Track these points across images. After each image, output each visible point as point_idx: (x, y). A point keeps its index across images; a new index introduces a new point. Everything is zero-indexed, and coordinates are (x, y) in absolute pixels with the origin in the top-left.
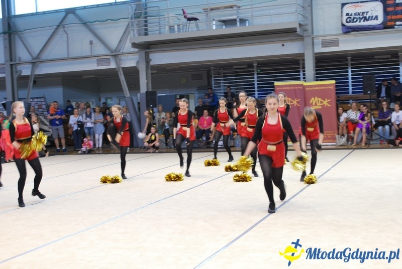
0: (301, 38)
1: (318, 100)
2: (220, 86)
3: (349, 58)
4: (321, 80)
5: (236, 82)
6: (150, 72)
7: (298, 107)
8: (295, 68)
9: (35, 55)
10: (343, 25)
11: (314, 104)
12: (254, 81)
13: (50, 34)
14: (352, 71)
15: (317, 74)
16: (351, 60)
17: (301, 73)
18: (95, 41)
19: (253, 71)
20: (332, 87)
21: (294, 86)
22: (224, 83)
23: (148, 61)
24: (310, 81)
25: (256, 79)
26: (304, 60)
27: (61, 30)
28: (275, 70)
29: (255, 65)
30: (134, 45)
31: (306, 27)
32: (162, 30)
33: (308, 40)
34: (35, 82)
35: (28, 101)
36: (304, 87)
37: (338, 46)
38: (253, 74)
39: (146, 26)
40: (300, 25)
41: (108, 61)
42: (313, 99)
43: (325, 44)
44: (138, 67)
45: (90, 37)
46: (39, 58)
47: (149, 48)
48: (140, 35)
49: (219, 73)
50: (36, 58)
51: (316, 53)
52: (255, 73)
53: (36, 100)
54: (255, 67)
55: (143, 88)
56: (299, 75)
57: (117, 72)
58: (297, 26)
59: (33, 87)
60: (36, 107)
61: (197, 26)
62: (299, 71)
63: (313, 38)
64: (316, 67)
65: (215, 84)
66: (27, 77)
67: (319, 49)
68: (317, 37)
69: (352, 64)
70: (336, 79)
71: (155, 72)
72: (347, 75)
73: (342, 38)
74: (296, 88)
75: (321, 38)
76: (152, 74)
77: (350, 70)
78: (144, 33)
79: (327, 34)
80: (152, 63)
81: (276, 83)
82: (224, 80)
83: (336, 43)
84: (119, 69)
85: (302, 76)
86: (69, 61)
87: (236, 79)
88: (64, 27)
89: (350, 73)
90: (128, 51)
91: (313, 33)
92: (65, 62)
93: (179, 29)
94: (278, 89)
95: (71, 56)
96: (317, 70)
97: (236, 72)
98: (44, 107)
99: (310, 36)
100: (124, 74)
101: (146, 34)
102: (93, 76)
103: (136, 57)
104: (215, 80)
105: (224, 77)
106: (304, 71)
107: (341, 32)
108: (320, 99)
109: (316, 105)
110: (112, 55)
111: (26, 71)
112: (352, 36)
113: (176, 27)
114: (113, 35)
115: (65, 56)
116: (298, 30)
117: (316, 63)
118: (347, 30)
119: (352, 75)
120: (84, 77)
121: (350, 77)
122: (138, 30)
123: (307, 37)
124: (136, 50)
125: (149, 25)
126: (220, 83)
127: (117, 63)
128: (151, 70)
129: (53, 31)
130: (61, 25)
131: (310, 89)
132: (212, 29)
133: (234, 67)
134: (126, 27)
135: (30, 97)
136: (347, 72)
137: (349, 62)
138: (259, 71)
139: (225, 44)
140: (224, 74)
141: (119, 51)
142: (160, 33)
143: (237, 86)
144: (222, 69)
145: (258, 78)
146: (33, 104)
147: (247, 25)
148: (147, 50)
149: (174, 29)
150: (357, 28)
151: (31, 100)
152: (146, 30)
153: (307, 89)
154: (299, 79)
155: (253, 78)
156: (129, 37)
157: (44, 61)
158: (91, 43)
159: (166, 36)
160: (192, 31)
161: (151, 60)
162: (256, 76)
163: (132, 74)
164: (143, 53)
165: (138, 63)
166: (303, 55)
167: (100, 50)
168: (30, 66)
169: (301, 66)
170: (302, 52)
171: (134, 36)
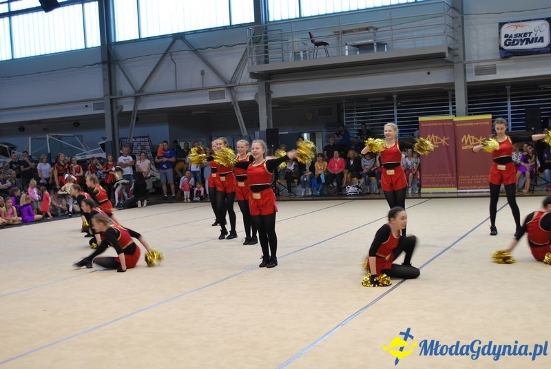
0: (450, 64)
1: (471, 139)
2: (353, 123)
3: (508, 88)
4: (474, 114)
5: (372, 118)
6: (271, 106)
7: (447, 147)
8: (443, 101)
9: (138, 88)
10: (501, 48)
11: (466, 143)
12: (393, 116)
13: (156, 64)
14: (512, 104)
15: (469, 107)
16: (511, 90)
17: (450, 107)
18: (208, 71)
19: (393, 104)
20: (488, 123)
21: (442, 121)
22: (358, 119)
23: (268, 93)
24: (461, 115)
25: (395, 114)
26: (454, 91)
27: (168, 58)
28: (419, 102)
29: (395, 96)
30: (253, 75)
31: (456, 51)
32: (286, 57)
33: (459, 67)
34: (137, 119)
35: (131, 141)
36: (454, 123)
37: (496, 73)
38: (393, 108)
39: (266, 52)
40: (449, 49)
41: (222, 94)
42: (465, 136)
43: (479, 71)
44: (256, 100)
45: (202, 66)
46: (143, 91)
47: (270, 79)
48: (259, 63)
49: (352, 107)
50: (139, 92)
51: (468, 83)
52: (395, 107)
53: (138, 140)
54: (395, 99)
55: (263, 126)
56: (448, 108)
57: (233, 106)
58: (445, 50)
59: (136, 124)
60: (139, 148)
61: (327, 52)
62: (448, 104)
63: (465, 65)
64: (469, 99)
65: (346, 119)
66: (129, 113)
67: (473, 78)
68: (470, 63)
69: (511, 95)
70: (492, 114)
71: (277, 106)
72: (507, 108)
73: (499, 64)
74: (445, 124)
75: (475, 65)
76: (273, 108)
77: (509, 102)
78: (263, 61)
79: (481, 59)
80: (273, 96)
81: (421, 119)
82: (358, 115)
83: (493, 70)
84: (235, 103)
85: (451, 110)
86: (178, 95)
87: (372, 114)
88: (171, 55)
89: (509, 106)
90: (245, 82)
91: (464, 58)
92: (173, 95)
93: (305, 55)
94: (423, 125)
95: (179, 88)
96: (469, 103)
97: (372, 106)
98: (148, 147)
99: (461, 62)
100: (241, 109)
101: (267, 62)
102: (204, 112)
103: (255, 88)
104: (346, 116)
105: (357, 111)
106: (454, 104)
107: (499, 57)
108: (473, 137)
109: (468, 143)
110: (227, 87)
111: (128, 106)
112: (511, 61)
113: (302, 53)
114: (228, 64)
115: (173, 89)
116: (447, 55)
117: (468, 94)
118: (506, 55)
119: (512, 108)
120: (193, 113)
121: (509, 110)
122: (257, 57)
123: (458, 63)
124: (255, 80)
125: (269, 51)
126: (353, 119)
127: (232, 97)
128: (273, 103)
129: (158, 60)
130: (168, 52)
131: (461, 125)
132: (345, 55)
133: (370, 100)
134: (242, 54)
135: (132, 136)
136: (506, 104)
137: (509, 93)
138: (399, 104)
139: (359, 73)
140: (357, 108)
141: (235, 82)
142: (283, 61)
143: (372, 122)
144: (355, 102)
145: (398, 112)
146: (135, 144)
147: (386, 50)
148: (268, 81)
149: (299, 55)
150: (518, 52)
151: (134, 140)
152: (266, 57)
153: (457, 125)
154: (447, 113)
155: (393, 112)
156: (247, 65)
157: (149, 95)
158: (203, 73)
159: (291, 63)
160: (321, 58)
161: (272, 92)
162: (395, 110)
163: (250, 109)
164: (263, 84)
165: (257, 95)
166: (453, 84)
167: (213, 81)
168: (133, 100)
169: (450, 98)
170: (452, 81)
171: (252, 64)
